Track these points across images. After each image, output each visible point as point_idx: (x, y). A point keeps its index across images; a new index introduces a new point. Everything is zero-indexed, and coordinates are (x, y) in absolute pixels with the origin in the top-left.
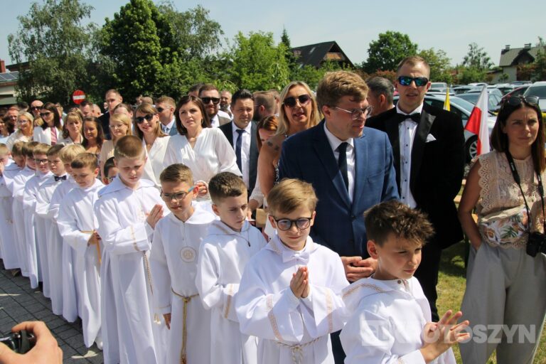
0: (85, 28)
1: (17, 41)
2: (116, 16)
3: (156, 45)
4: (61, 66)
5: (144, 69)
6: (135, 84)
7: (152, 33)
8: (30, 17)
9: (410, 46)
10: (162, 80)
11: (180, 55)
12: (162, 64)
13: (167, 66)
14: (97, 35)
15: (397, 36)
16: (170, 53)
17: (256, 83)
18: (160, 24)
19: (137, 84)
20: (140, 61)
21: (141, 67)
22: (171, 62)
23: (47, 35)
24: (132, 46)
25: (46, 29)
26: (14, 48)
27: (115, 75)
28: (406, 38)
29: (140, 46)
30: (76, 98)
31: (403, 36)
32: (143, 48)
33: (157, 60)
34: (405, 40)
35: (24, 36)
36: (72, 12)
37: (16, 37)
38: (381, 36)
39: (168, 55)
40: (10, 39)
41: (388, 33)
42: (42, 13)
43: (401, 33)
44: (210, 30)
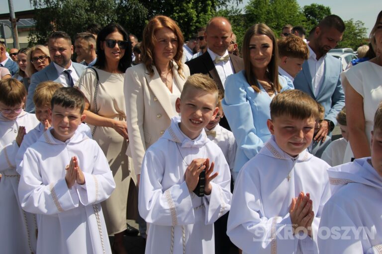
15: (321, 8)
31: (325, 8)
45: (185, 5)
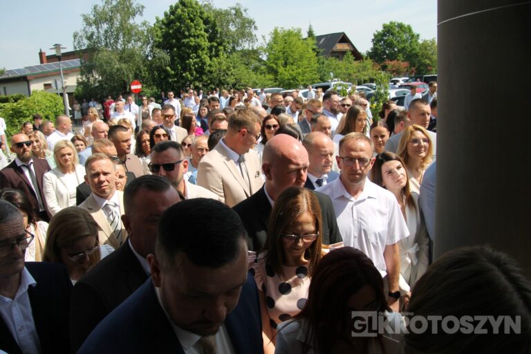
0: (139, 25)
1: (81, 37)
2: (166, 14)
3: (205, 41)
4: (121, 59)
5: (195, 63)
6: (187, 76)
7: (201, 30)
8: (92, 17)
9: (413, 36)
10: (211, 72)
11: (225, 50)
12: (211, 57)
13: (215, 59)
14: (150, 31)
15: (401, 26)
16: (216, 47)
17: (291, 75)
18: (206, 22)
19: (189, 76)
20: (191, 55)
21: (192, 61)
22: (217, 55)
23: (106, 32)
25: (105, 26)
26: (79, 43)
27: (168, 68)
28: (409, 28)
30: (133, 87)
31: (406, 26)
34: (408, 31)
35: (86, 32)
36: (127, 10)
37: (81, 34)
38: (385, 27)
39: (214, 49)
40: (75, 36)
41: (391, 23)
42: (102, 12)
43: (404, 23)
44: (246, 26)
45: (200, 52)
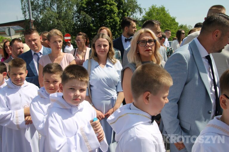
5: (110, 22)
20: (107, 17)
21: (108, 21)
24: (102, 7)
27: (91, 25)
29: (108, 7)
32: (109, 9)
33: (117, 17)
45: (113, 15)
